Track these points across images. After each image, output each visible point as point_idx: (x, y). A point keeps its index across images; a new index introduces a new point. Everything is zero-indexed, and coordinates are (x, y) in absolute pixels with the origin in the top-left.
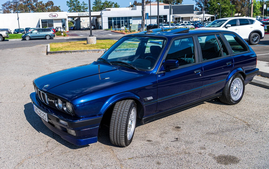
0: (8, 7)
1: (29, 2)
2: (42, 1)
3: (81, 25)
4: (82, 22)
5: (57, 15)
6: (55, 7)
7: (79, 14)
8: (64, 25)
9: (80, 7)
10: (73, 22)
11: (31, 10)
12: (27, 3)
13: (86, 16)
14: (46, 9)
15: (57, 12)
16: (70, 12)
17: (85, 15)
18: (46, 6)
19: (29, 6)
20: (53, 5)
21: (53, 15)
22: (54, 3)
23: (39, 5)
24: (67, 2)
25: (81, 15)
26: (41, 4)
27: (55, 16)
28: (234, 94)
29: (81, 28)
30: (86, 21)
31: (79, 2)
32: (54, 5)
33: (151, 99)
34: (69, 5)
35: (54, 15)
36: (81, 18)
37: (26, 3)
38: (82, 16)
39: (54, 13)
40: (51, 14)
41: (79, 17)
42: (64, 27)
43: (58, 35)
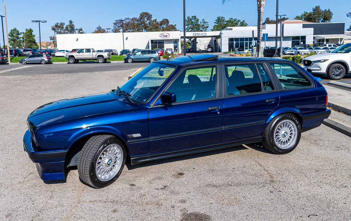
0: (120, 25)
1: (142, 20)
2: (156, 19)
3: (197, 47)
4: (198, 44)
5: (168, 35)
6: (170, 25)
7: (195, 34)
9: (199, 26)
10: (189, 43)
11: (143, 29)
12: (140, 21)
14: (160, 28)
15: (172, 31)
17: (201, 36)
18: (161, 25)
19: (142, 24)
20: (168, 23)
21: (164, 35)
22: (169, 21)
23: (153, 23)
25: (197, 35)
26: (154, 23)
27: (166, 36)
28: (282, 141)
29: (197, 50)
30: (203, 42)
31: (198, 20)
32: (170, 24)
33: (138, 136)
35: (165, 34)
36: (198, 39)
37: (138, 21)
39: (165, 33)
41: (196, 37)
42: (177, 48)
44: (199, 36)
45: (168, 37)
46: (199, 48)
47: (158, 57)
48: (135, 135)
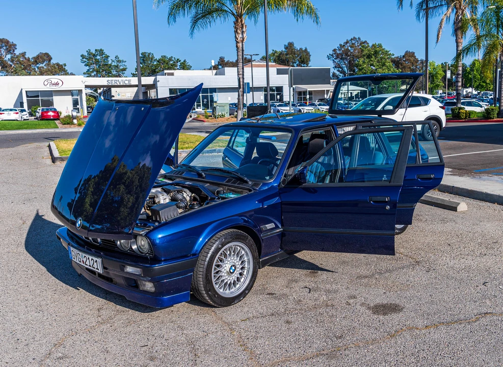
2: (25, 53)
5: (61, 83)
6: (54, 64)
7: (110, 82)
8: (75, 103)
9: (110, 67)
10: (95, 97)
13: (124, 84)
14: (35, 69)
16: (88, 77)
17: (122, 84)
18: (35, 63)
20: (50, 59)
21: (53, 83)
22: (52, 57)
23: (19, 60)
24: (81, 56)
25: (113, 84)
26: (22, 59)
27: (57, 84)
30: (123, 96)
31: (107, 57)
32: (53, 61)
34: (85, 61)
35: (54, 81)
36: (113, 90)
38: (116, 84)
39: (55, 79)
40: (47, 80)
41: (109, 87)
42: (78, 106)
43: (65, 124)
45: (60, 85)
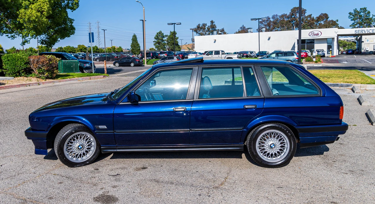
0: (266, 23)
1: (293, 16)
2: (311, 14)
3: (363, 47)
4: (364, 43)
5: (320, 33)
6: (330, 21)
7: (357, 31)
8: (330, 47)
9: (371, 20)
11: (294, 27)
12: (291, 17)
13: (369, 33)
14: (317, 24)
15: (332, 28)
16: (352, 28)
18: (317, 21)
19: (293, 22)
20: (327, 18)
21: (315, 34)
22: (329, 16)
23: (307, 20)
24: (349, 13)
26: (309, 19)
27: (318, 34)
28: (268, 152)
29: (363, 51)
30: (372, 41)
32: (330, 19)
34: (352, 17)
35: (316, 32)
36: (363, 36)
37: (289, 18)
40: (311, 32)
42: (331, 49)
44: (364, 33)
45: (319, 35)
46: (365, 49)
47: (297, 60)
48: (101, 127)
